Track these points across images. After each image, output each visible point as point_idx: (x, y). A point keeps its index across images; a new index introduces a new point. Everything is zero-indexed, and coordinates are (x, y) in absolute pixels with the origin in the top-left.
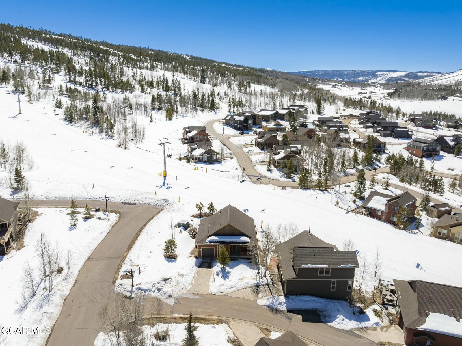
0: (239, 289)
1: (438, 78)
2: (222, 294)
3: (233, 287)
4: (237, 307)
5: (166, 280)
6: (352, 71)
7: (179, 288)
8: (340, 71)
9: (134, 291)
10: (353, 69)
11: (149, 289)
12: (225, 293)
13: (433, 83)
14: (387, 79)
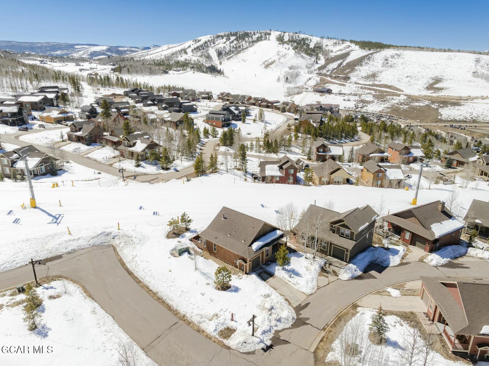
1: (147, 53)
2: (315, 289)
6: (46, 43)
8: (30, 43)
13: (145, 57)
14: (89, 53)
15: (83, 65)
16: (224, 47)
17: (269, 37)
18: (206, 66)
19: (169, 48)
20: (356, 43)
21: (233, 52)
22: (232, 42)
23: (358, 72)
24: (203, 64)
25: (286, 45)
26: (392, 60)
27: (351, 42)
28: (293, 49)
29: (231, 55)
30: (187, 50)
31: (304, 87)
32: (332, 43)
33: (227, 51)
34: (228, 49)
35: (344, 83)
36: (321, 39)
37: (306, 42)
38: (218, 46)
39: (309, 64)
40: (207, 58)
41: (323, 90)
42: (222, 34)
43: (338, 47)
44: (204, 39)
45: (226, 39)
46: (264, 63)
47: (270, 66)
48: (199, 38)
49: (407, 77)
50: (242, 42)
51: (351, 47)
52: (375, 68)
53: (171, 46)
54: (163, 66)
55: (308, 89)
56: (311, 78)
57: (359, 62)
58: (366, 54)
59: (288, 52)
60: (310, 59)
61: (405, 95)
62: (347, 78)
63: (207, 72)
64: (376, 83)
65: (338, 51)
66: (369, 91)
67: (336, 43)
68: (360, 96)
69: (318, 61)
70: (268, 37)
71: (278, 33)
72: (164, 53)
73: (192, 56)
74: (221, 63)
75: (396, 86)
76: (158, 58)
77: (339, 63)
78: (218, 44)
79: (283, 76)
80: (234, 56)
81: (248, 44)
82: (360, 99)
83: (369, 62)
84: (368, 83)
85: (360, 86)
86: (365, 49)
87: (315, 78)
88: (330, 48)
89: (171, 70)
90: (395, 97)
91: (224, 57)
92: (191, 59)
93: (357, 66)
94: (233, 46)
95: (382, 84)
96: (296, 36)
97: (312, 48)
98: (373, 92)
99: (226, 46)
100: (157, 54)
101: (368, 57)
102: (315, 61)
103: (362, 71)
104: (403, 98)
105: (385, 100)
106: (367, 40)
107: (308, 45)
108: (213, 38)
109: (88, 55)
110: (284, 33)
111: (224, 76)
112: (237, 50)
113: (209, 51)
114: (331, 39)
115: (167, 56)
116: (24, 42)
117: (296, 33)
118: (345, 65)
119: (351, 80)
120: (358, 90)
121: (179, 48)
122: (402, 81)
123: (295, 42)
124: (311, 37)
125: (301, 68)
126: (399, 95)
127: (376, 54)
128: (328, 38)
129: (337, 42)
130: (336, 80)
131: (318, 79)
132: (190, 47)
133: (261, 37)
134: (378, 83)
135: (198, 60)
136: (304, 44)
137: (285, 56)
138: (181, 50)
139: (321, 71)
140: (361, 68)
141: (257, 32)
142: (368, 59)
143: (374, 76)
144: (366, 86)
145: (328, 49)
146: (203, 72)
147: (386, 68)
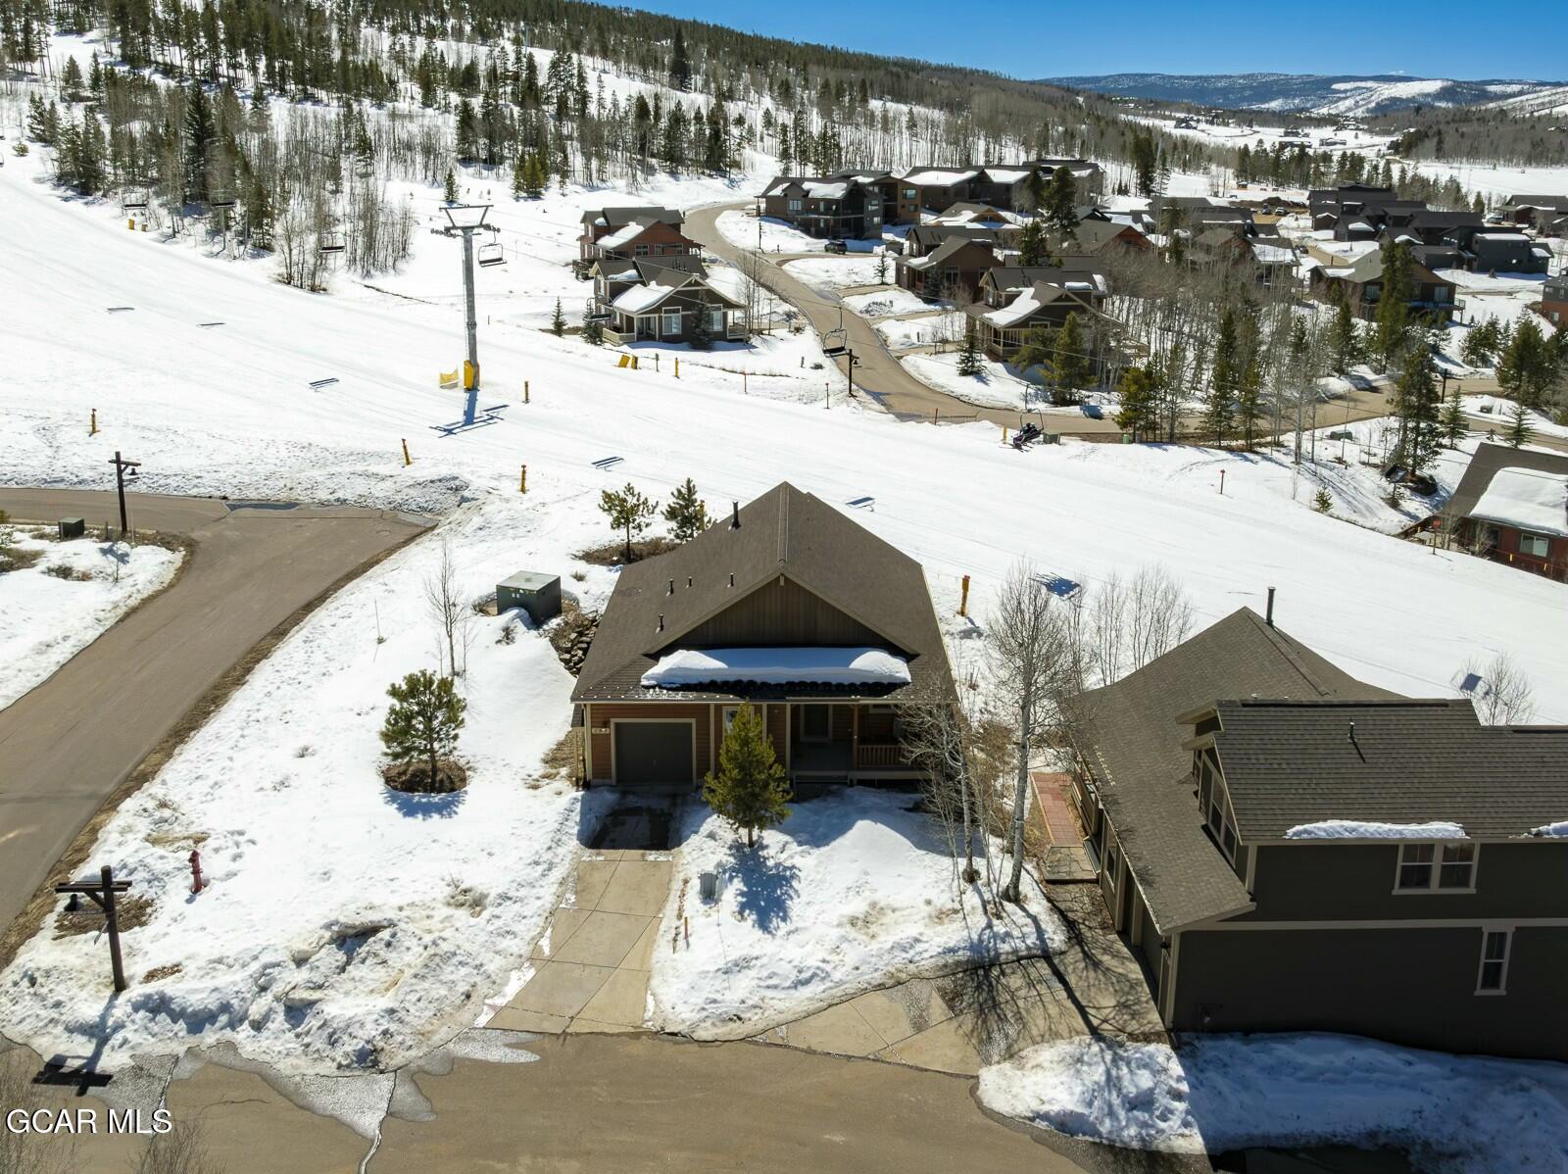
0: (851, 988)
2: (737, 1030)
3: (806, 982)
4: (838, 1138)
5: (352, 939)
6: (1244, 77)
7: (443, 992)
8: (1200, 77)
9: (119, 1026)
10: (1246, 73)
11: (225, 1008)
12: (755, 1022)
14: (1373, 104)
15: (1307, 135)
109: (1368, 111)
116: (1181, 77)
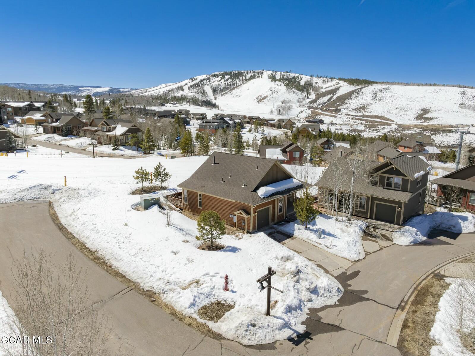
1: (145, 91)
6: (53, 85)
13: (144, 94)
14: (92, 94)
16: (219, 85)
17: (262, 76)
18: (201, 100)
19: (167, 86)
20: (344, 80)
21: (228, 89)
22: (227, 80)
23: (348, 105)
24: (198, 99)
25: (278, 83)
26: (380, 93)
27: (340, 79)
28: (285, 85)
29: (226, 92)
30: (184, 88)
31: (296, 119)
32: (322, 81)
33: (222, 88)
34: (222, 87)
35: (335, 115)
36: (311, 78)
37: (297, 80)
38: (213, 84)
39: (301, 99)
40: (203, 94)
41: (315, 121)
42: (218, 73)
43: (328, 85)
44: (200, 78)
45: (221, 77)
46: (257, 98)
47: (263, 101)
48: (196, 77)
49: (396, 108)
50: (236, 80)
51: (340, 83)
52: (364, 101)
53: (168, 84)
54: (160, 100)
55: (300, 120)
56: (302, 111)
57: (349, 96)
58: (355, 88)
59: (280, 88)
60: (301, 94)
61: (396, 124)
62: (338, 110)
63: (203, 105)
64: (367, 114)
65: (328, 87)
66: (360, 122)
67: (325, 81)
68: (351, 126)
69: (309, 96)
70: (260, 75)
71: (270, 73)
72: (162, 90)
73: (189, 92)
74: (216, 99)
75: (386, 117)
76: (156, 94)
77: (330, 97)
78: (213, 82)
79: (276, 109)
80: (229, 92)
81: (241, 82)
82: (352, 129)
83: (358, 96)
84: (358, 114)
85: (351, 117)
86: (353, 85)
87: (306, 111)
88: (320, 85)
89: (167, 103)
90: (387, 126)
91: (219, 93)
92: (187, 95)
93: (347, 100)
94: (228, 84)
95: (373, 115)
96: (287, 75)
97: (302, 85)
98: (364, 122)
99: (221, 83)
100: (155, 91)
101: (357, 92)
102: (306, 96)
103: (352, 104)
104: (393, 127)
105: (377, 130)
106: (354, 78)
107: (299, 83)
108: (208, 77)
110: (276, 72)
111: (218, 110)
112: (231, 87)
113: (204, 88)
114: (321, 77)
115: (164, 92)
116: (32, 85)
117: (288, 72)
118: (335, 99)
119: (342, 112)
120: (349, 120)
121: (177, 86)
122: (392, 112)
123: (286, 80)
124: (302, 76)
125: (293, 102)
126: (390, 125)
127: (365, 88)
128: (318, 77)
129: (327, 80)
130: (327, 112)
131: (310, 112)
132: (186, 84)
133: (254, 75)
134: (369, 114)
135: (194, 96)
136: (295, 82)
137: (277, 91)
138: (178, 88)
139: (312, 105)
140: (351, 101)
141: (250, 72)
142: (358, 93)
143: (364, 108)
144: (357, 117)
145: (317, 86)
146: (199, 105)
147: (376, 101)
